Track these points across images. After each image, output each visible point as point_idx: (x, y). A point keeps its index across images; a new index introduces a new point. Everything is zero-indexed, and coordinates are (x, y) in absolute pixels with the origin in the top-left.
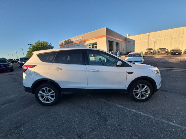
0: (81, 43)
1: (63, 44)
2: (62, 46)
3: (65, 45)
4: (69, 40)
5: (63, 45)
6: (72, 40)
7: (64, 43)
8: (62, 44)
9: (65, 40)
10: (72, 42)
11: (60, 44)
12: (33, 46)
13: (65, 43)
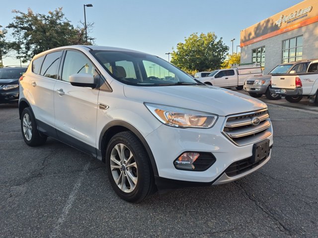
0: (304, 29)
1: (251, 37)
2: (248, 43)
3: (255, 40)
4: (268, 21)
5: (249, 39)
6: (278, 23)
7: (253, 35)
8: (247, 38)
9: (256, 25)
10: (275, 28)
11: (243, 38)
12: (179, 48)
13: (255, 33)
